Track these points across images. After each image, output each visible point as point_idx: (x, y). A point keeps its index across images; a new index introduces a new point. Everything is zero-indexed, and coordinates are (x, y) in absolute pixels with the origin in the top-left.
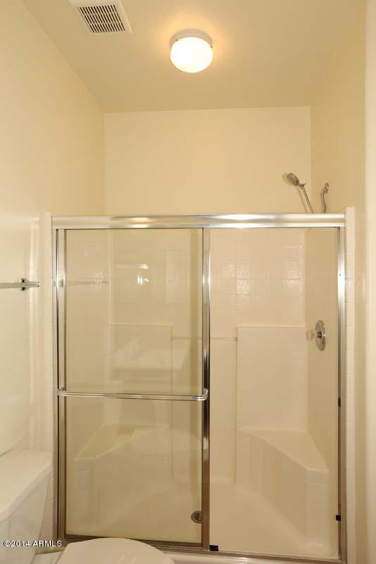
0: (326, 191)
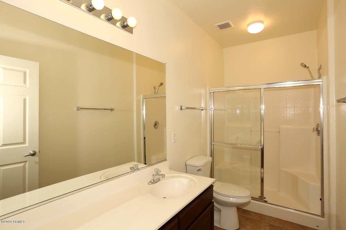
0: (320, 68)
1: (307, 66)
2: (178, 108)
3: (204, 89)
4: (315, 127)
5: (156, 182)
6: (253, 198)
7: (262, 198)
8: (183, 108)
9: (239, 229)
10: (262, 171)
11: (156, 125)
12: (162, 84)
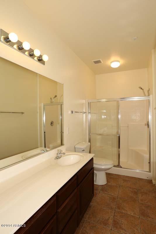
0: (149, 90)
1: (143, 88)
2: (70, 112)
3: (85, 100)
4: (147, 123)
5: (59, 158)
6: (114, 166)
7: (119, 166)
8: (73, 112)
9: (107, 184)
10: (119, 150)
11: (52, 123)
12: (56, 96)
